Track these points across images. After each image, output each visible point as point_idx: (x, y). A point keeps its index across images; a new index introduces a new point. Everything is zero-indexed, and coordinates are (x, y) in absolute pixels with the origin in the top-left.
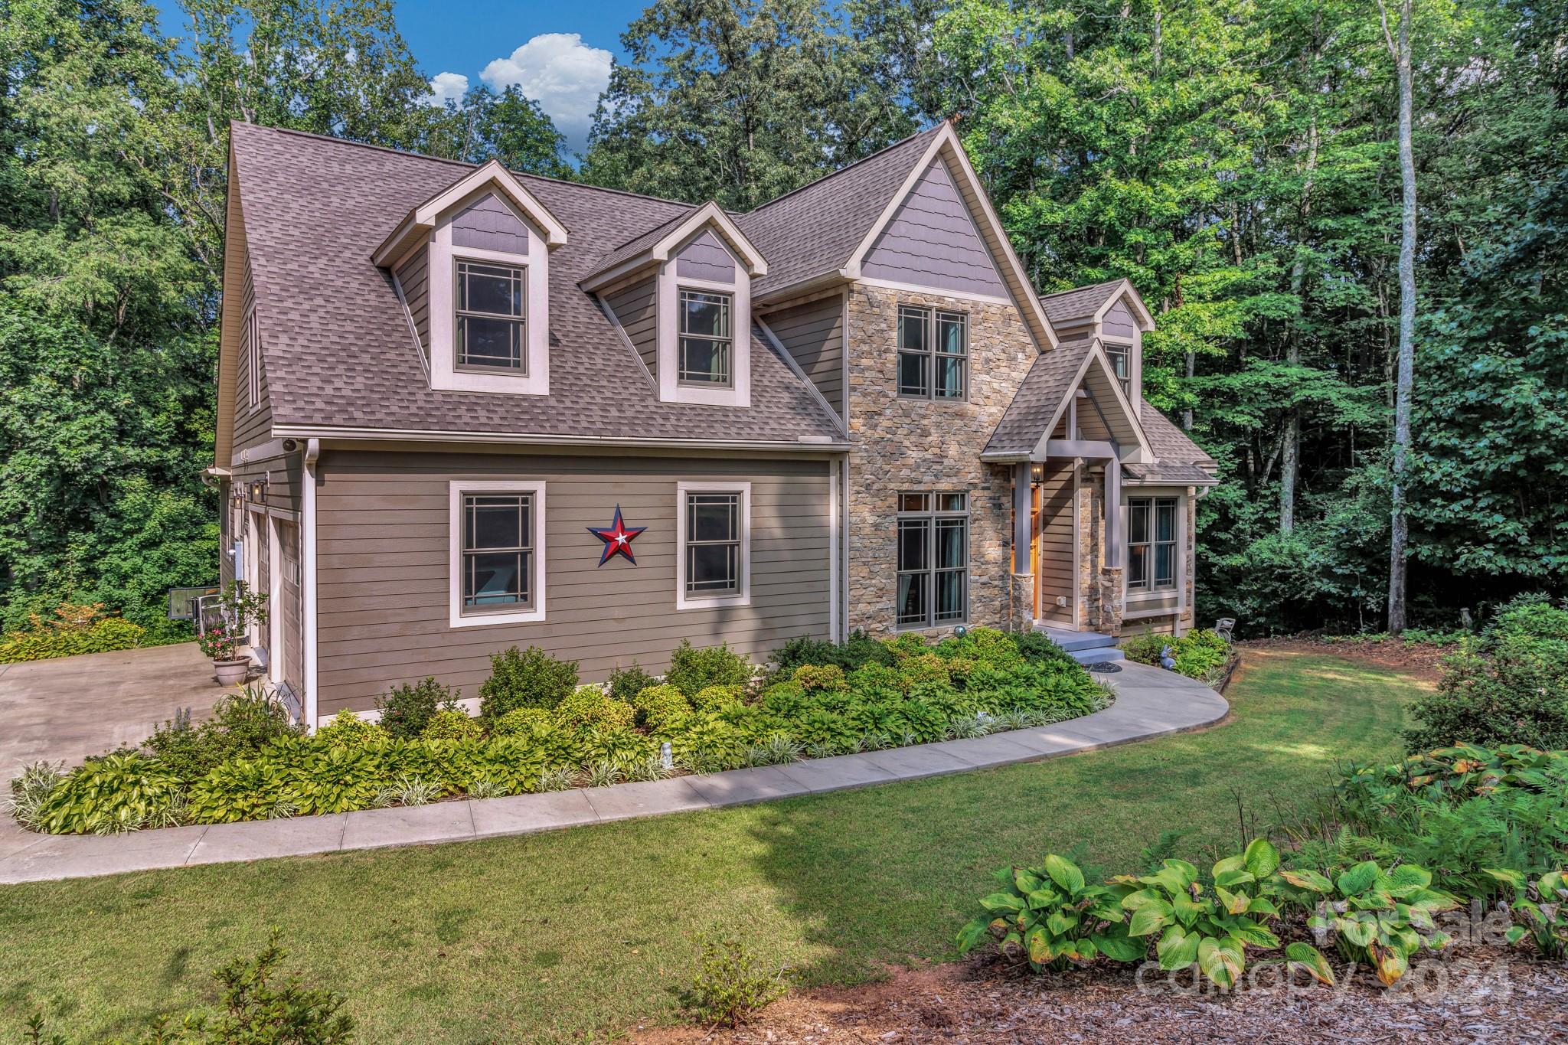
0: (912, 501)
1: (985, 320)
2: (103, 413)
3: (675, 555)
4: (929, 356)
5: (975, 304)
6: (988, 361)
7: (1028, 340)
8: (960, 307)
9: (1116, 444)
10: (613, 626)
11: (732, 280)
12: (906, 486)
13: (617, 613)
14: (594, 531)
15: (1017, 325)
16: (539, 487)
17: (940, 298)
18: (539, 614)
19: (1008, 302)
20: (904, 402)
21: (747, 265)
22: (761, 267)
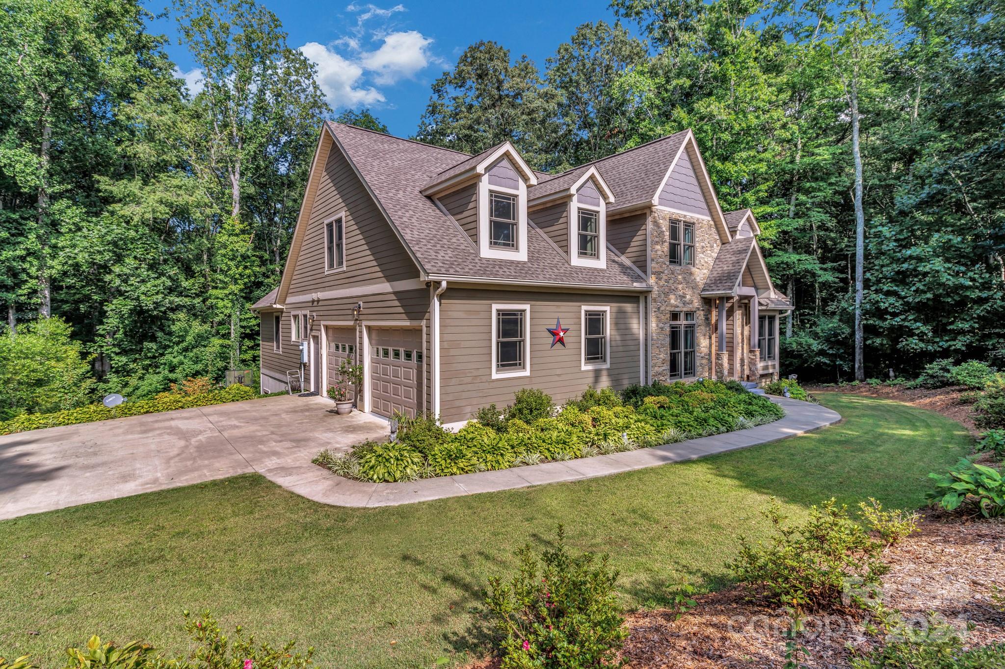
0: (675, 316)
1: (701, 227)
2: (164, 279)
3: (580, 342)
4: (679, 244)
5: (698, 219)
6: (703, 247)
7: (718, 237)
8: (692, 221)
9: (757, 289)
10: (557, 378)
11: (598, 205)
12: (673, 309)
13: (558, 372)
14: (549, 330)
15: (714, 230)
16: (527, 307)
17: (685, 216)
18: (527, 373)
19: (709, 219)
20: (671, 267)
21: (605, 197)
22: (612, 199)
